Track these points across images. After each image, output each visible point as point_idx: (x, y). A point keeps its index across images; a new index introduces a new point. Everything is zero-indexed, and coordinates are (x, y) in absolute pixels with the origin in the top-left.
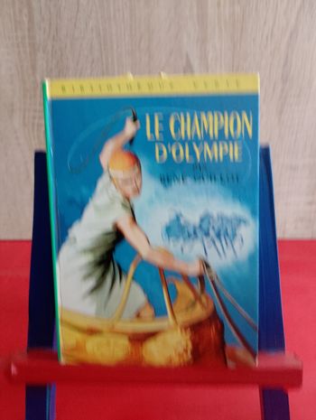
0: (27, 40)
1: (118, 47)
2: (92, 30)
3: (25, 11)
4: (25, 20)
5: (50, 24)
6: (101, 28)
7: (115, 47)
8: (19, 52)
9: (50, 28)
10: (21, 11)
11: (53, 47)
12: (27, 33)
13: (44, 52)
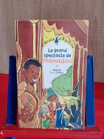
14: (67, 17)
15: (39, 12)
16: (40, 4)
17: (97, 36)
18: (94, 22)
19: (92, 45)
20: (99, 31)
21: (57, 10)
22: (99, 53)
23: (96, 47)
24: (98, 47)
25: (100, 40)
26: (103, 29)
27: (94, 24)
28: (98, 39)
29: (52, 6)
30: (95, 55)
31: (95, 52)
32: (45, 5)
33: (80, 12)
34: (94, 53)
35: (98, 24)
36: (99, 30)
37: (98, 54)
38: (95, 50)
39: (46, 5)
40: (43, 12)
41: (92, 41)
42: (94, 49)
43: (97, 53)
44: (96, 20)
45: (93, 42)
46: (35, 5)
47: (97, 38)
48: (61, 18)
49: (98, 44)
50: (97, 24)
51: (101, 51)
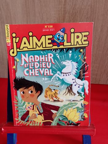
0: (63, 9)
1: (98, 13)
2: (89, 6)
5: (73, 3)
6: (93, 5)
7: (97, 12)
8: (59, 13)
9: (72, 4)
11: (72, 12)
13: (69, 14)
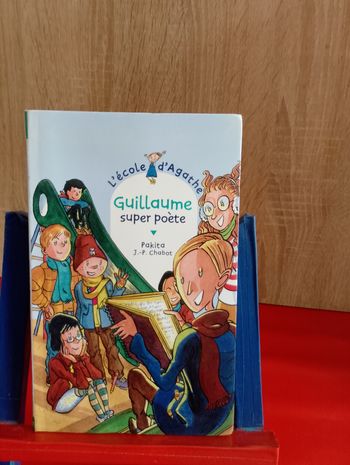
3: (105, 37)
4: (104, 47)
10: (100, 37)
12: (104, 62)
14: (194, 99)
15: (104, 80)
16: (108, 58)
17: (290, 160)
18: (278, 115)
19: (273, 186)
20: (293, 146)
21: (162, 77)
22: (297, 215)
23: (287, 194)
24: (292, 195)
25: (298, 171)
26: (306, 138)
27: (277, 121)
28: (293, 170)
29: (147, 66)
30: (285, 218)
31: (284, 210)
32: (125, 59)
33: (232, 85)
34: (282, 214)
35: (292, 124)
36: (293, 141)
37: (294, 217)
38: (283, 203)
39: (128, 59)
40: (118, 81)
41: (273, 175)
42: (279, 199)
43: (290, 214)
44: (284, 112)
45: (277, 180)
46: (92, 59)
47: (289, 168)
48: (173, 102)
49: (292, 186)
50: (287, 122)
51: (303, 208)
